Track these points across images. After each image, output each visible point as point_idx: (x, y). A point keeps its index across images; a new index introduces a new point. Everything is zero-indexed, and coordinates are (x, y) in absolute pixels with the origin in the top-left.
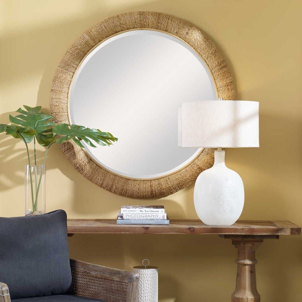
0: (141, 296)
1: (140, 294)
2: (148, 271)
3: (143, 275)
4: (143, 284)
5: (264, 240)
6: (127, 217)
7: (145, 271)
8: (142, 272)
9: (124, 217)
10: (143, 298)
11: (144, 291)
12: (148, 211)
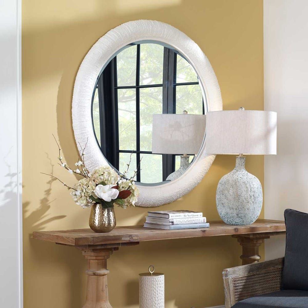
0: (155, 303)
1: (154, 302)
2: (160, 277)
3: (157, 281)
4: (157, 291)
5: (271, 237)
6: (177, 222)
7: (158, 278)
8: (155, 278)
9: (175, 223)
10: (157, 305)
11: (158, 298)
12: (190, 216)
